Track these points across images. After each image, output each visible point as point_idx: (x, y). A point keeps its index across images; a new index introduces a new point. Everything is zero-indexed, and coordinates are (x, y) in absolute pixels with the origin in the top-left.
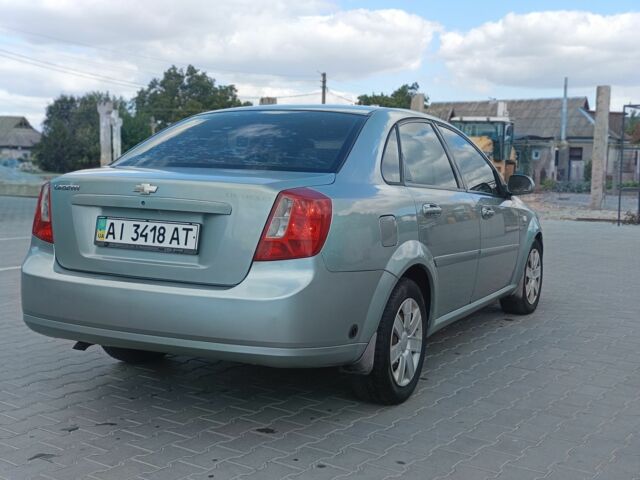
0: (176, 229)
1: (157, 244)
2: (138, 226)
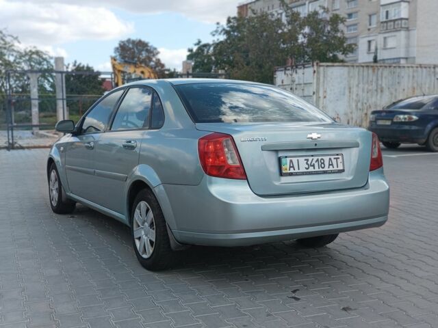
0: (330, 159)
1: (321, 169)
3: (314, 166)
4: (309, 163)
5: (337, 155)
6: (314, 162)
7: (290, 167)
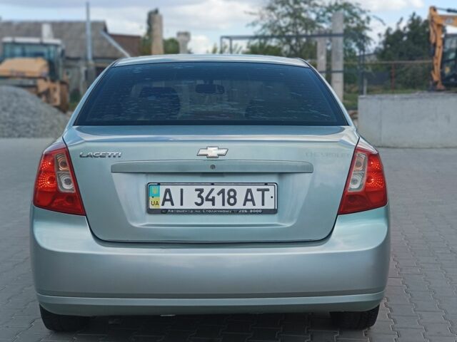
0: (249, 191)
1: (227, 206)
2: (202, 191)
3: (213, 200)
4: (204, 195)
5: (266, 184)
6: (214, 194)
7: (165, 200)
